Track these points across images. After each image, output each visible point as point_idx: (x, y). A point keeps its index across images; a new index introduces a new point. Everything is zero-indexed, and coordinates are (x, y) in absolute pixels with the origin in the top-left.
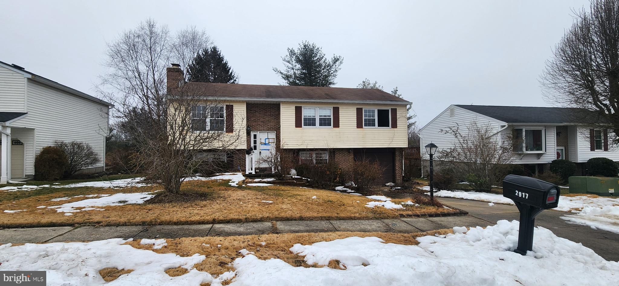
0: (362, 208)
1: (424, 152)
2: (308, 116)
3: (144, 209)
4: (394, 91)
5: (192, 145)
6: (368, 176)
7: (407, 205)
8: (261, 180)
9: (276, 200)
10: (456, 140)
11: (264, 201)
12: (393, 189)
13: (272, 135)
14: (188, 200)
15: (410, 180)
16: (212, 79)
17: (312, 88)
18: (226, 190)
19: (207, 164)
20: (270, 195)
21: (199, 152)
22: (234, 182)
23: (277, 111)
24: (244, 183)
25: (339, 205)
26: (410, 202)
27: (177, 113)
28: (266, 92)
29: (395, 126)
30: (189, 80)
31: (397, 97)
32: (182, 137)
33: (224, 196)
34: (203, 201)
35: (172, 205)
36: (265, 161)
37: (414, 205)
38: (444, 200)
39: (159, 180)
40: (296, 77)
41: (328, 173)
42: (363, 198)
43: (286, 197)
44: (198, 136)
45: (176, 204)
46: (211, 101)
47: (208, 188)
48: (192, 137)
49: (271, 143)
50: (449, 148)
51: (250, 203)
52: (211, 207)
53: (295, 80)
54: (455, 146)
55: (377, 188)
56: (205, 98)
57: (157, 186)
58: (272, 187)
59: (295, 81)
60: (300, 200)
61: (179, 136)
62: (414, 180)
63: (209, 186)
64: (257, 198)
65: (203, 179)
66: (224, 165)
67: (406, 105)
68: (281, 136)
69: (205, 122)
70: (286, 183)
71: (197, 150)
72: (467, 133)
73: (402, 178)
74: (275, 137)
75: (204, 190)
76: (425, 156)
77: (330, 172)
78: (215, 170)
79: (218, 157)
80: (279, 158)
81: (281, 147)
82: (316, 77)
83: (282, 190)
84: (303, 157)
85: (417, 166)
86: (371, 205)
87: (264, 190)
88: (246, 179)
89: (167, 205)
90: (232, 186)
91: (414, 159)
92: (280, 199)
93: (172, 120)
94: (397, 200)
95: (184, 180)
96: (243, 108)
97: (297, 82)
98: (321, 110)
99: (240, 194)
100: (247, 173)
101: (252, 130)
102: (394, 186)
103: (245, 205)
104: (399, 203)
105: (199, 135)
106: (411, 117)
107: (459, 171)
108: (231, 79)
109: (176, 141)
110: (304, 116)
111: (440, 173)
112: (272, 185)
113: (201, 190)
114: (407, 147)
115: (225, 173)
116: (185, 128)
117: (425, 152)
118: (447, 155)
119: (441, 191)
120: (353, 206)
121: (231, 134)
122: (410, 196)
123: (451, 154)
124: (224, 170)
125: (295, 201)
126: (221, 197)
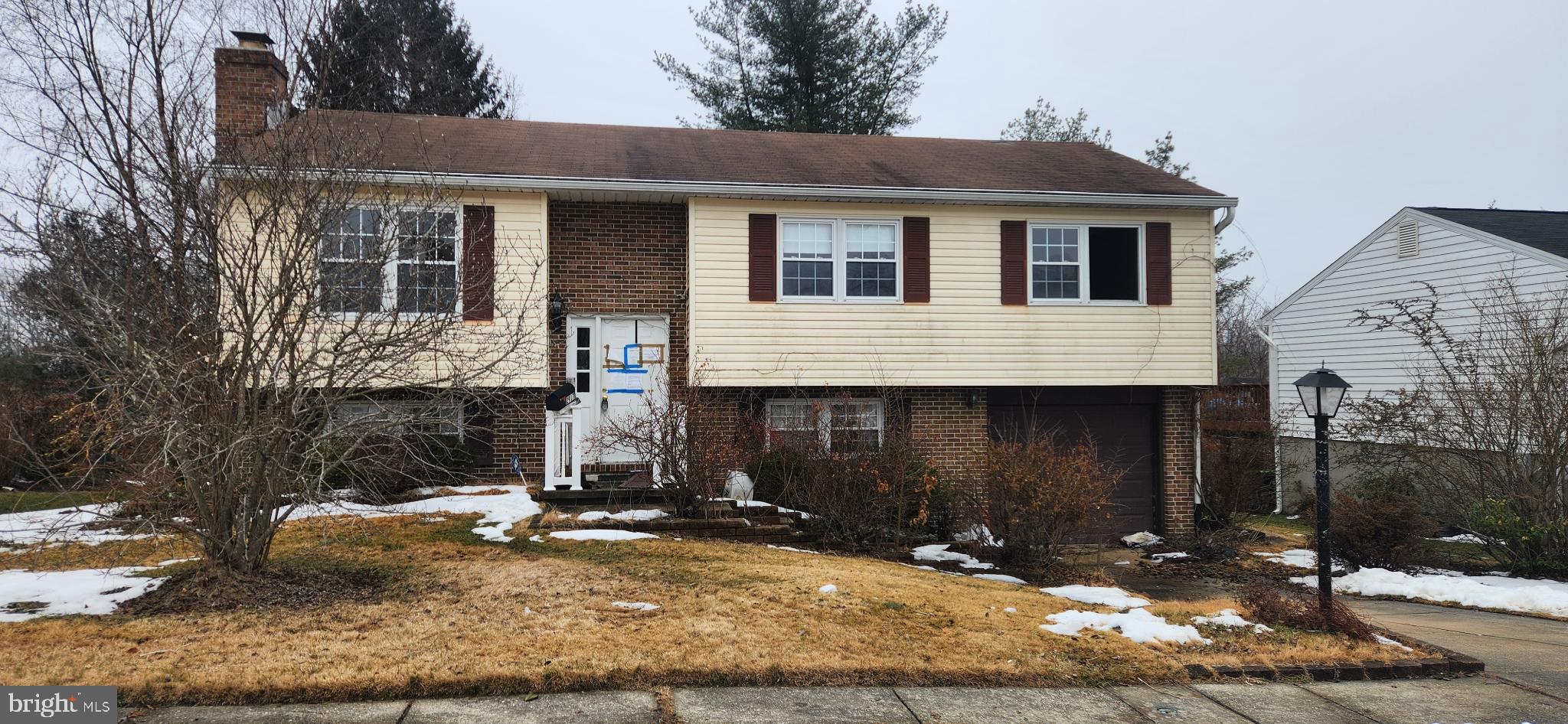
0: (1029, 638)
1: (1285, 407)
2: (803, 255)
3: (118, 637)
4: (1157, 151)
5: (323, 372)
6: (1049, 505)
7: (1221, 628)
8: (607, 514)
9: (672, 598)
10: (1424, 356)
11: (622, 604)
12: (1156, 558)
13: (656, 333)
14: (303, 599)
15: (1227, 522)
16: (404, 98)
17: (816, 138)
18: (462, 556)
19: (386, 451)
20: (645, 579)
21: (351, 399)
22: (497, 523)
23: (675, 232)
24: (538, 527)
25: (931, 625)
26: (1229, 616)
27: (261, 239)
28: (628, 154)
29: (1161, 294)
30: (309, 98)
31: (1169, 176)
32: (280, 335)
33: (455, 583)
34: (365, 604)
35: (234, 619)
36: (625, 437)
37: (1247, 626)
38: (1379, 610)
39: (178, 516)
40: (750, 93)
41: (884, 487)
42: (1031, 595)
43: (713, 587)
44: (350, 334)
45: (254, 616)
46: (407, 190)
47: (388, 547)
48: (322, 335)
49: (652, 362)
50: (1397, 388)
51: (562, 611)
52: (401, 630)
53: (745, 108)
54: (1419, 381)
55: (1089, 553)
56: (381, 178)
57: (172, 541)
58: (654, 544)
59: (749, 109)
60: (770, 600)
61: (268, 335)
62: (1244, 521)
63: (392, 541)
64: (592, 592)
65: (369, 512)
66: (455, 453)
67: (1208, 211)
68: (692, 334)
69: (376, 276)
70: (710, 527)
71: (344, 390)
72: (1471, 329)
73: (1190, 512)
74: (665, 339)
75: (370, 556)
76: (1290, 420)
77: (891, 484)
78: (418, 472)
79: (432, 421)
80: (683, 424)
81: (691, 381)
82: (833, 92)
83: (696, 558)
84: (779, 421)
85: (1257, 465)
86: (1067, 624)
87: (619, 557)
88: (547, 510)
89: (215, 620)
90: (488, 542)
91: (1244, 435)
92: (688, 597)
93: (241, 268)
94: (1175, 606)
95: (286, 515)
96: (537, 217)
97: (756, 113)
98: (853, 231)
99: (521, 572)
100: (549, 487)
101: (572, 311)
102: (1159, 548)
103: (542, 619)
104: (1183, 620)
105: (354, 331)
106: (1231, 258)
107: (1438, 487)
108: (482, 98)
109: (256, 355)
110: (786, 255)
111: (1356, 497)
112: (652, 536)
113: (356, 560)
114: (1215, 383)
115: (462, 485)
116: (297, 300)
117: (1290, 407)
118: (1386, 417)
119: (1363, 570)
120: (989, 628)
121: (486, 327)
122: (1227, 591)
123: (1405, 416)
124: (456, 476)
125: (749, 602)
126: (444, 587)
